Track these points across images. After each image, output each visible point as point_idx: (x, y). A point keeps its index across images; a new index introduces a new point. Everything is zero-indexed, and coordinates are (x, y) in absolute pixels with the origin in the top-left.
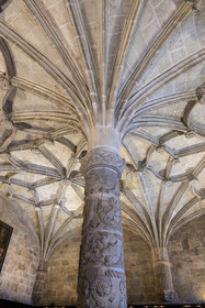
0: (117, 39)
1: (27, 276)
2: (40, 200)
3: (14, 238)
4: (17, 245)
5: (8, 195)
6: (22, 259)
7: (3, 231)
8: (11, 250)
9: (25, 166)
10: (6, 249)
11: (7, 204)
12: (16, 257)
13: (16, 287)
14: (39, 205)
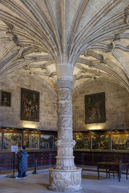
0: (59, 13)
1: (55, 117)
2: (51, 72)
3: (42, 98)
4: (44, 102)
5: (30, 73)
6: (49, 109)
7: (34, 95)
8: (42, 105)
9: (35, 59)
10: (38, 104)
11: (32, 78)
12: (45, 108)
13: (49, 124)
14: (51, 75)
